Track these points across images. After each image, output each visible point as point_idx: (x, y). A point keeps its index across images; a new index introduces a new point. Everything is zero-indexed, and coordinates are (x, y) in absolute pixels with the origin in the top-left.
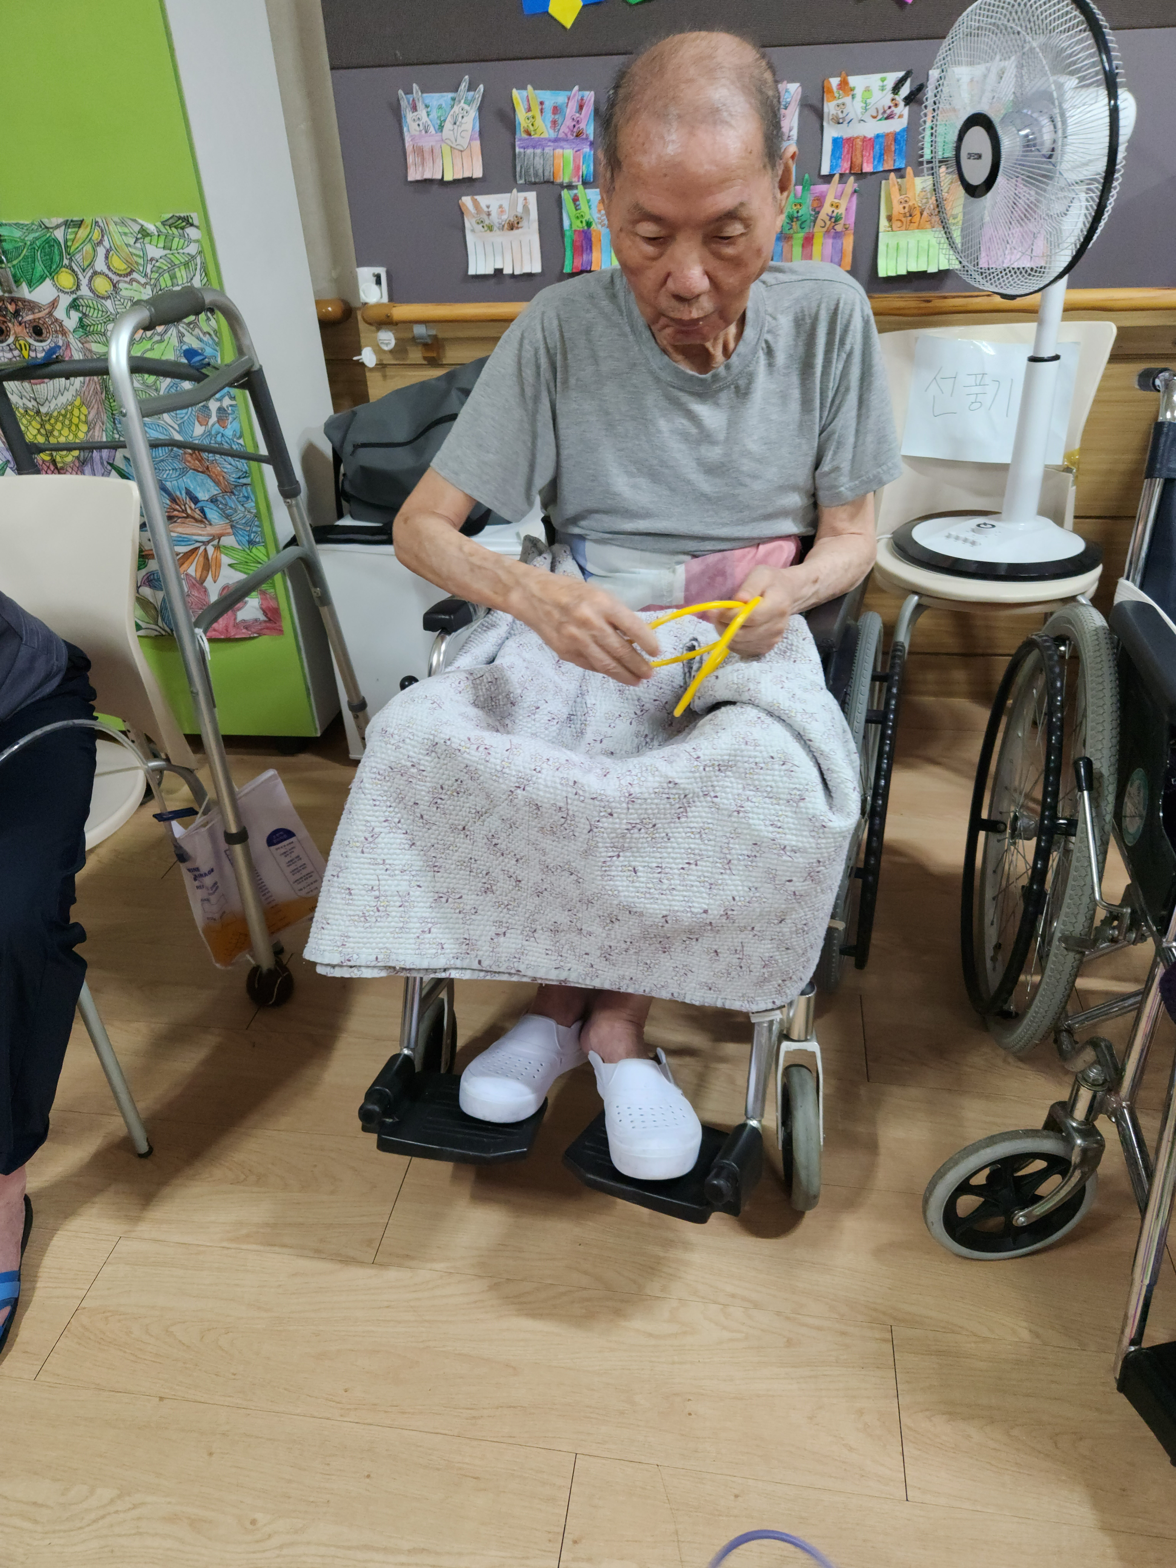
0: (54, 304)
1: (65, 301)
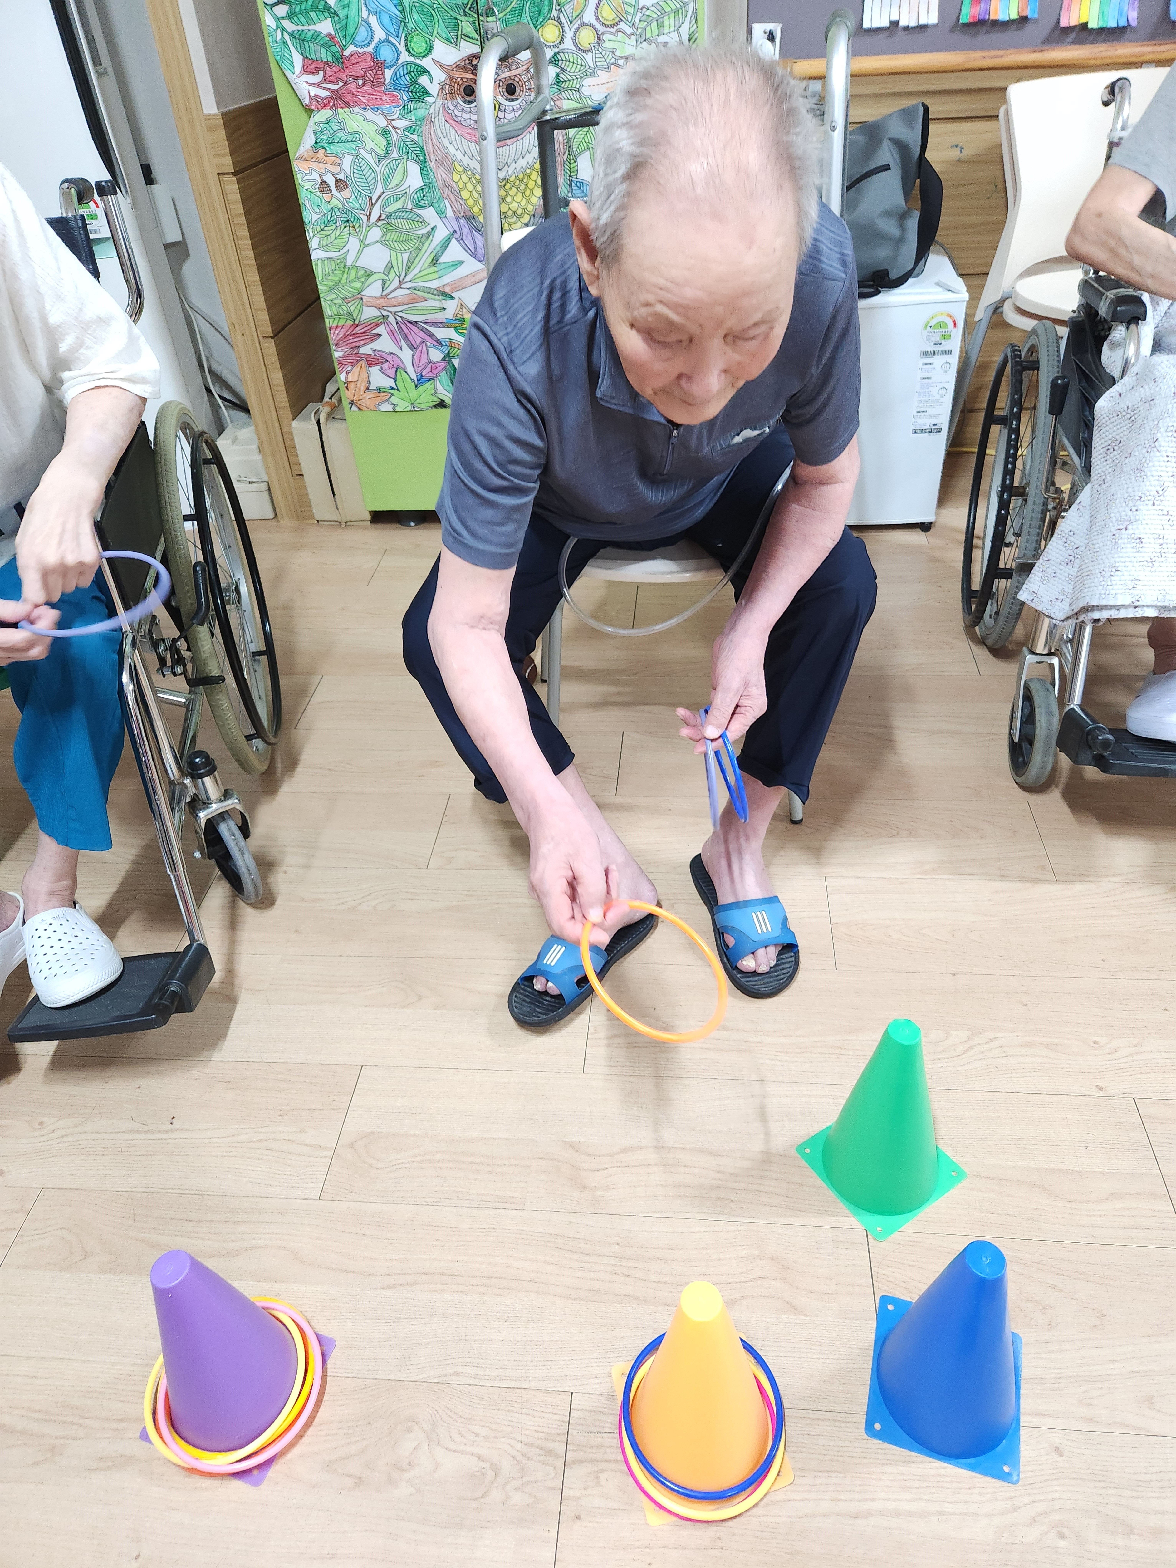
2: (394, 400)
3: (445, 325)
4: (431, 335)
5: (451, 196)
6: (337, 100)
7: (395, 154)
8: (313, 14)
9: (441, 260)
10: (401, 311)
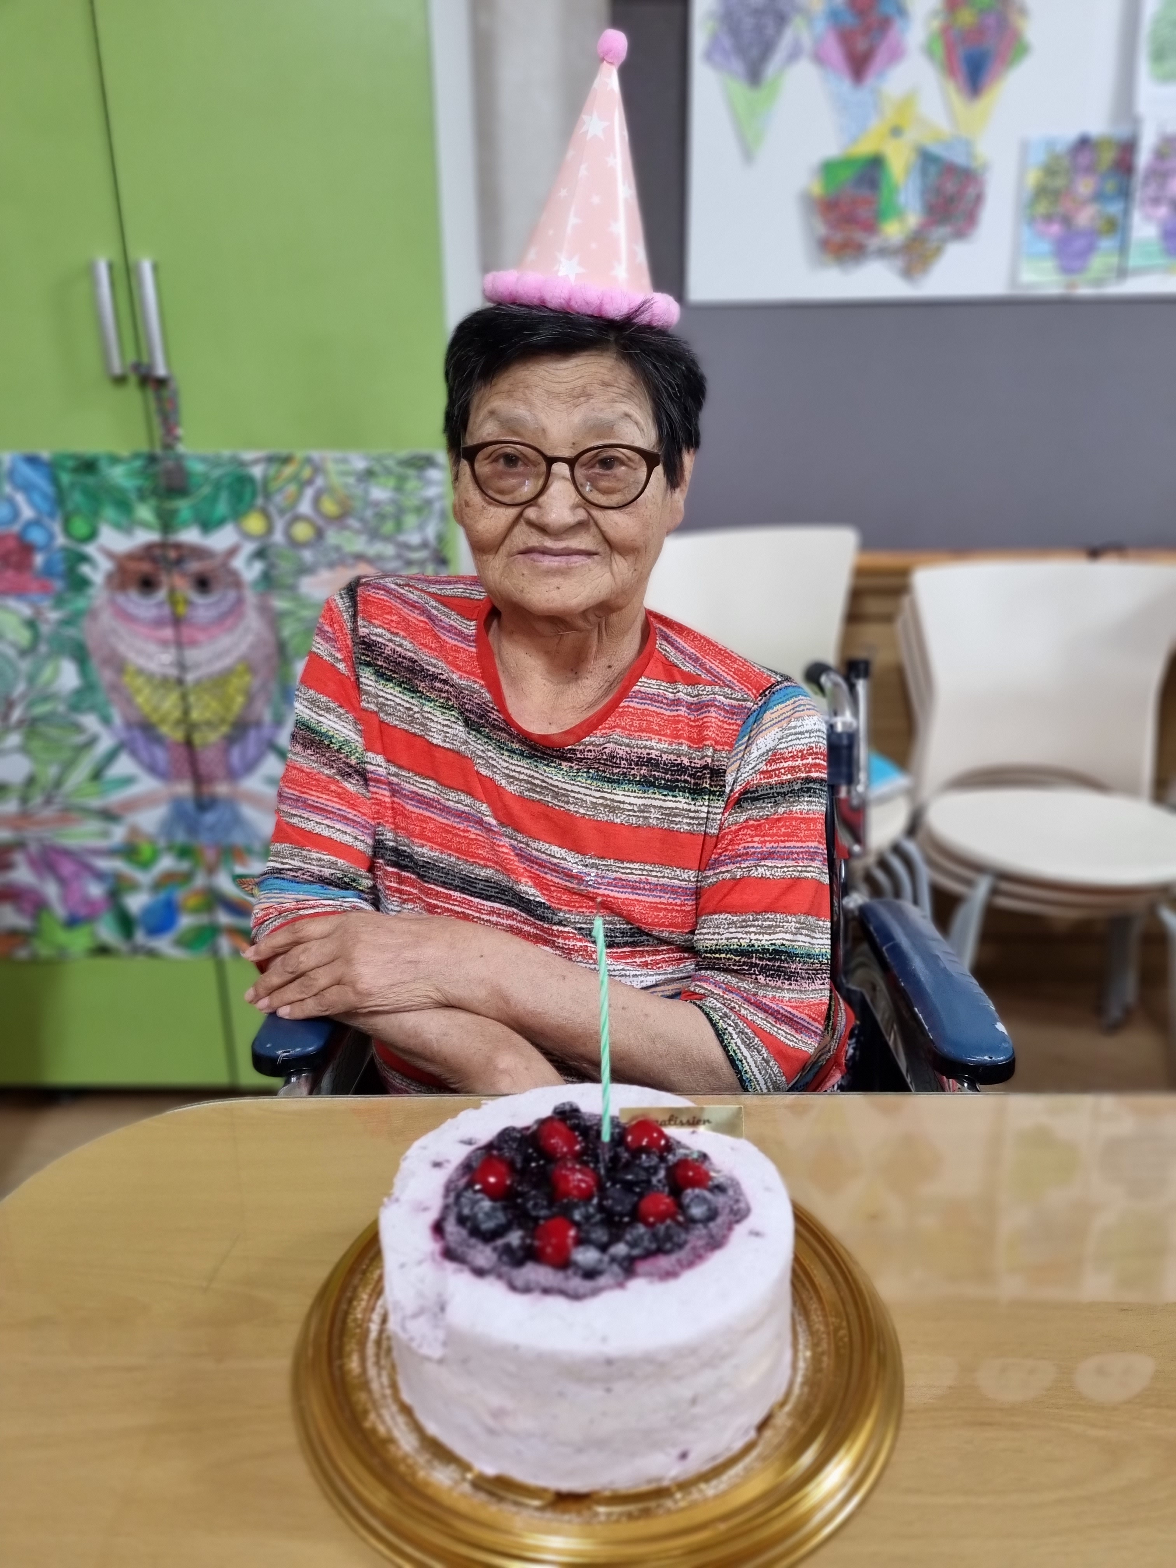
0: (233, 552)
1: (249, 548)
3: (112, 853)
4: (89, 866)
5: (121, 702)
7: (44, 649)
9: (106, 774)
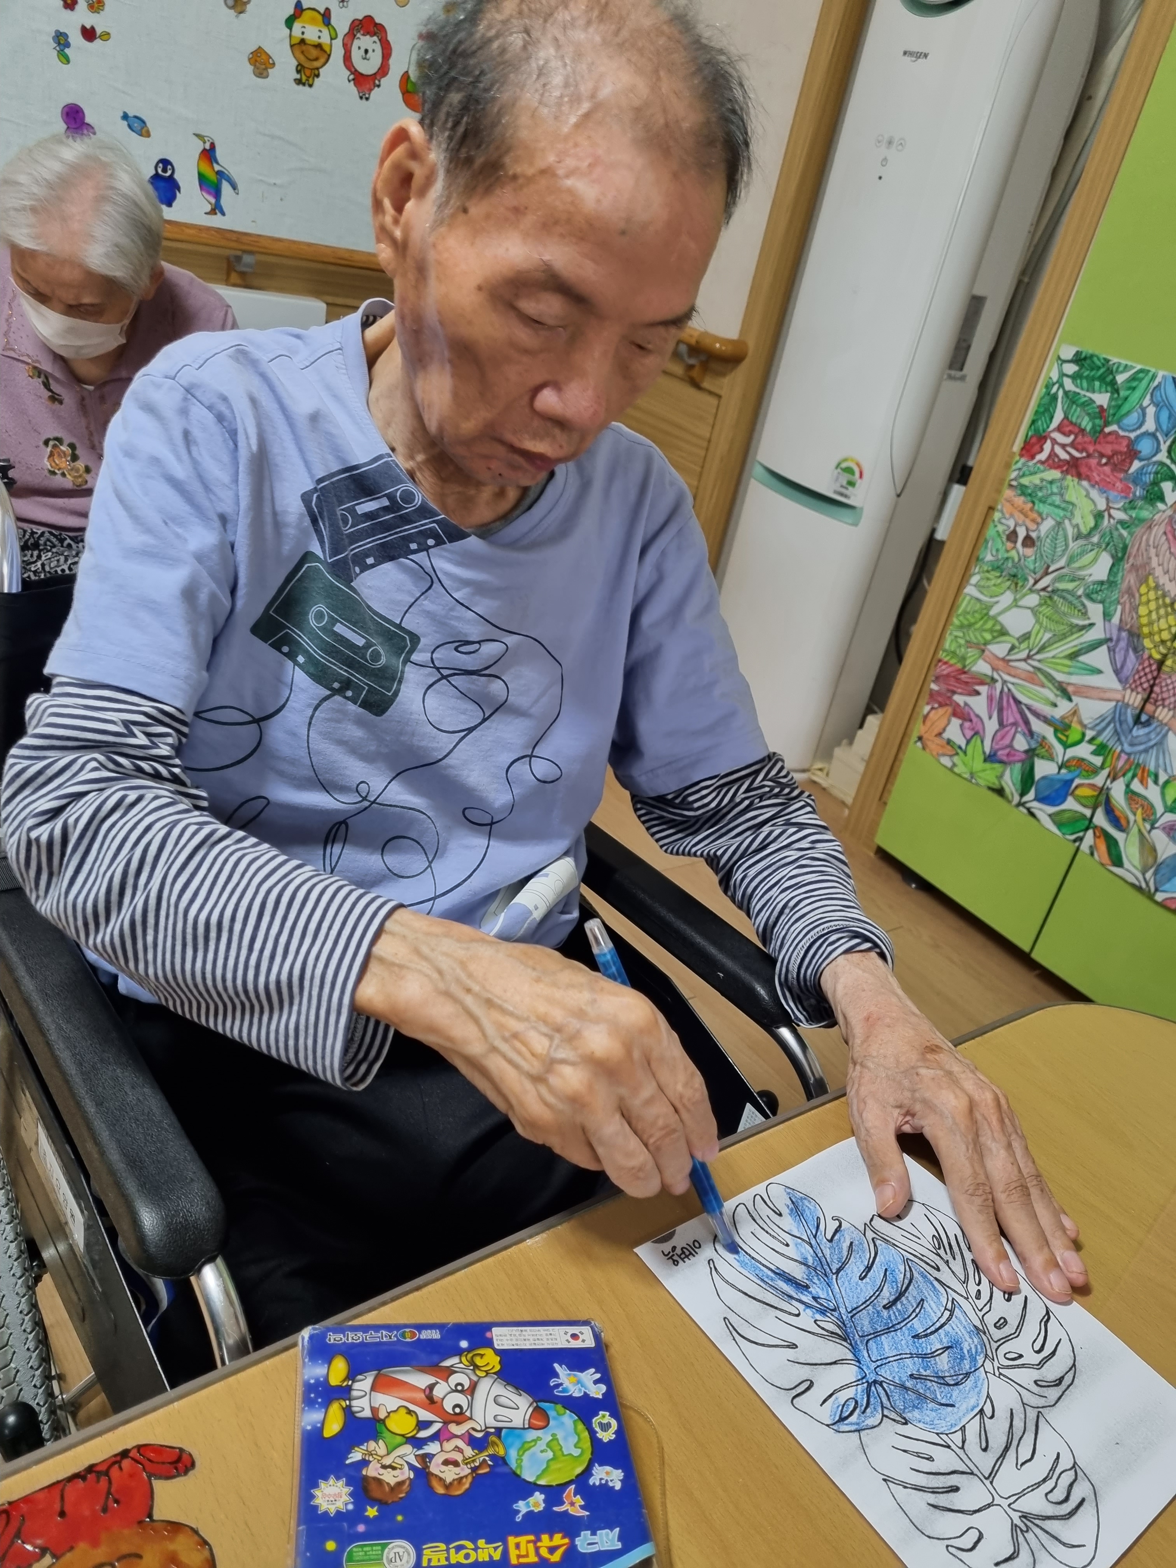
2: (956, 759)
3: (1046, 720)
4: (1027, 723)
5: (1127, 606)
6: (1073, 467)
7: (1095, 539)
8: (1097, 384)
9: (1081, 658)
10: (1013, 684)
